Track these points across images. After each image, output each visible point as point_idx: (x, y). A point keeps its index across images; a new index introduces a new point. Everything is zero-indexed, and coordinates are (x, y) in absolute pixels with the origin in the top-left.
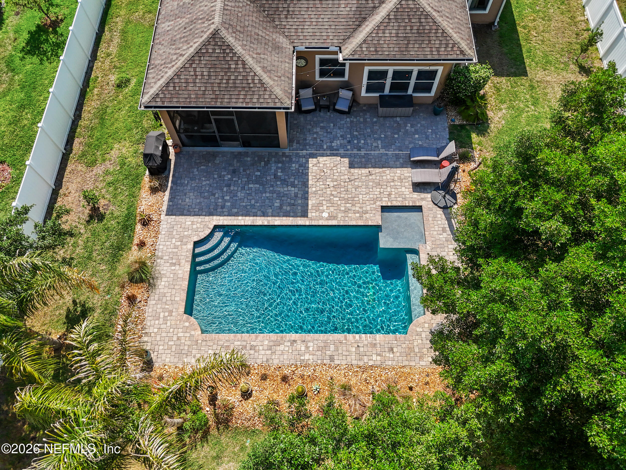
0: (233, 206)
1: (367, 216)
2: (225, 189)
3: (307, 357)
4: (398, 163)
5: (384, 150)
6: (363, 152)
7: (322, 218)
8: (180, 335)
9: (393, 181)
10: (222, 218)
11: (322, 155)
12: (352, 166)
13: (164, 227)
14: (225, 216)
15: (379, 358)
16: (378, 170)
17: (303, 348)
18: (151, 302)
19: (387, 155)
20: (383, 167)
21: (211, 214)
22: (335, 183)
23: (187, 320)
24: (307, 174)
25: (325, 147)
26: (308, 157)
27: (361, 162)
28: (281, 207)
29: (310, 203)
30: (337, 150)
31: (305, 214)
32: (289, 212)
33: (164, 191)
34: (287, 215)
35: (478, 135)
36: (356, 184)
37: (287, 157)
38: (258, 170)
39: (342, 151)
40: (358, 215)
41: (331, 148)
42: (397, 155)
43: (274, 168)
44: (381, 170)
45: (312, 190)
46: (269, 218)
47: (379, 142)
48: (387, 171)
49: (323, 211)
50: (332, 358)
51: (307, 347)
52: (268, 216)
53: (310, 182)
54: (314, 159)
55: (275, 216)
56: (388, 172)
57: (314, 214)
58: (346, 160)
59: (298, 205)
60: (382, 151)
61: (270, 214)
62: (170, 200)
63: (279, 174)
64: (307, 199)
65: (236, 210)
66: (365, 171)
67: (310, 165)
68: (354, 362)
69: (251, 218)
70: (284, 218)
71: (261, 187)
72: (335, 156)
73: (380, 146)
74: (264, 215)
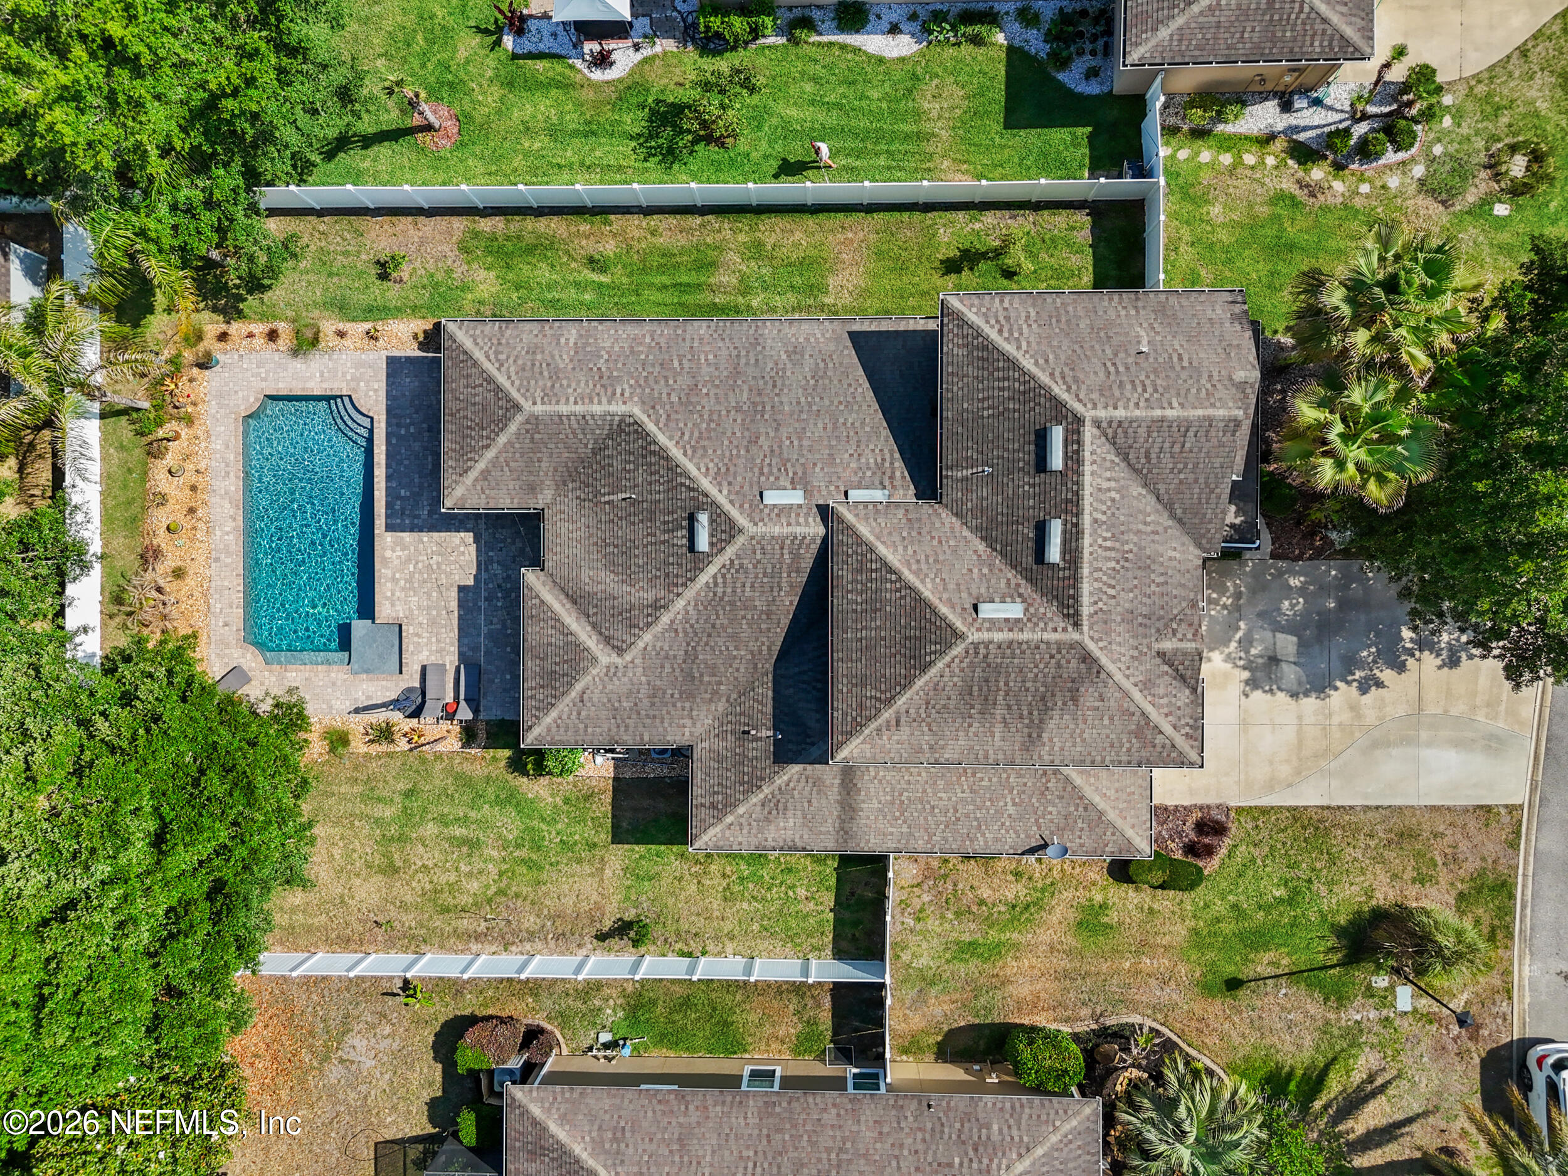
0: (400, 438)
1: (389, 605)
2: (422, 426)
3: (218, 533)
4: (465, 649)
5: (486, 632)
6: (482, 604)
7: (384, 549)
8: (240, 394)
9: (438, 641)
10: (384, 425)
11: (478, 550)
12: (462, 589)
13: (372, 356)
14: (386, 429)
15: (218, 610)
16: (455, 622)
17: (227, 529)
18: (276, 356)
19: (479, 634)
20: (460, 629)
21: (389, 411)
22: (435, 567)
23: (256, 399)
24: (448, 530)
25: (492, 553)
26: (476, 532)
27: (468, 602)
28: (399, 497)
29: (405, 535)
30: (487, 570)
31: (389, 528)
32: (394, 509)
34: (388, 505)
35: (508, 759)
36: (435, 594)
39: (484, 575)
40: (390, 594)
41: (490, 560)
42: (477, 648)
44: (455, 627)
45: (425, 537)
46: (383, 485)
48: (454, 636)
49: (394, 551)
50: (217, 560)
51: (228, 533)
52: (387, 482)
53: (435, 535)
54: (472, 540)
55: (387, 491)
57: (390, 539)
58: (471, 582)
59: (403, 520)
60: (484, 630)
61: (390, 485)
62: (408, 359)
64: (411, 531)
65: (394, 441)
66: (454, 605)
67: (463, 534)
68: (213, 584)
69: (383, 462)
70: (384, 503)
72: (477, 566)
73: (493, 627)
74: (388, 478)
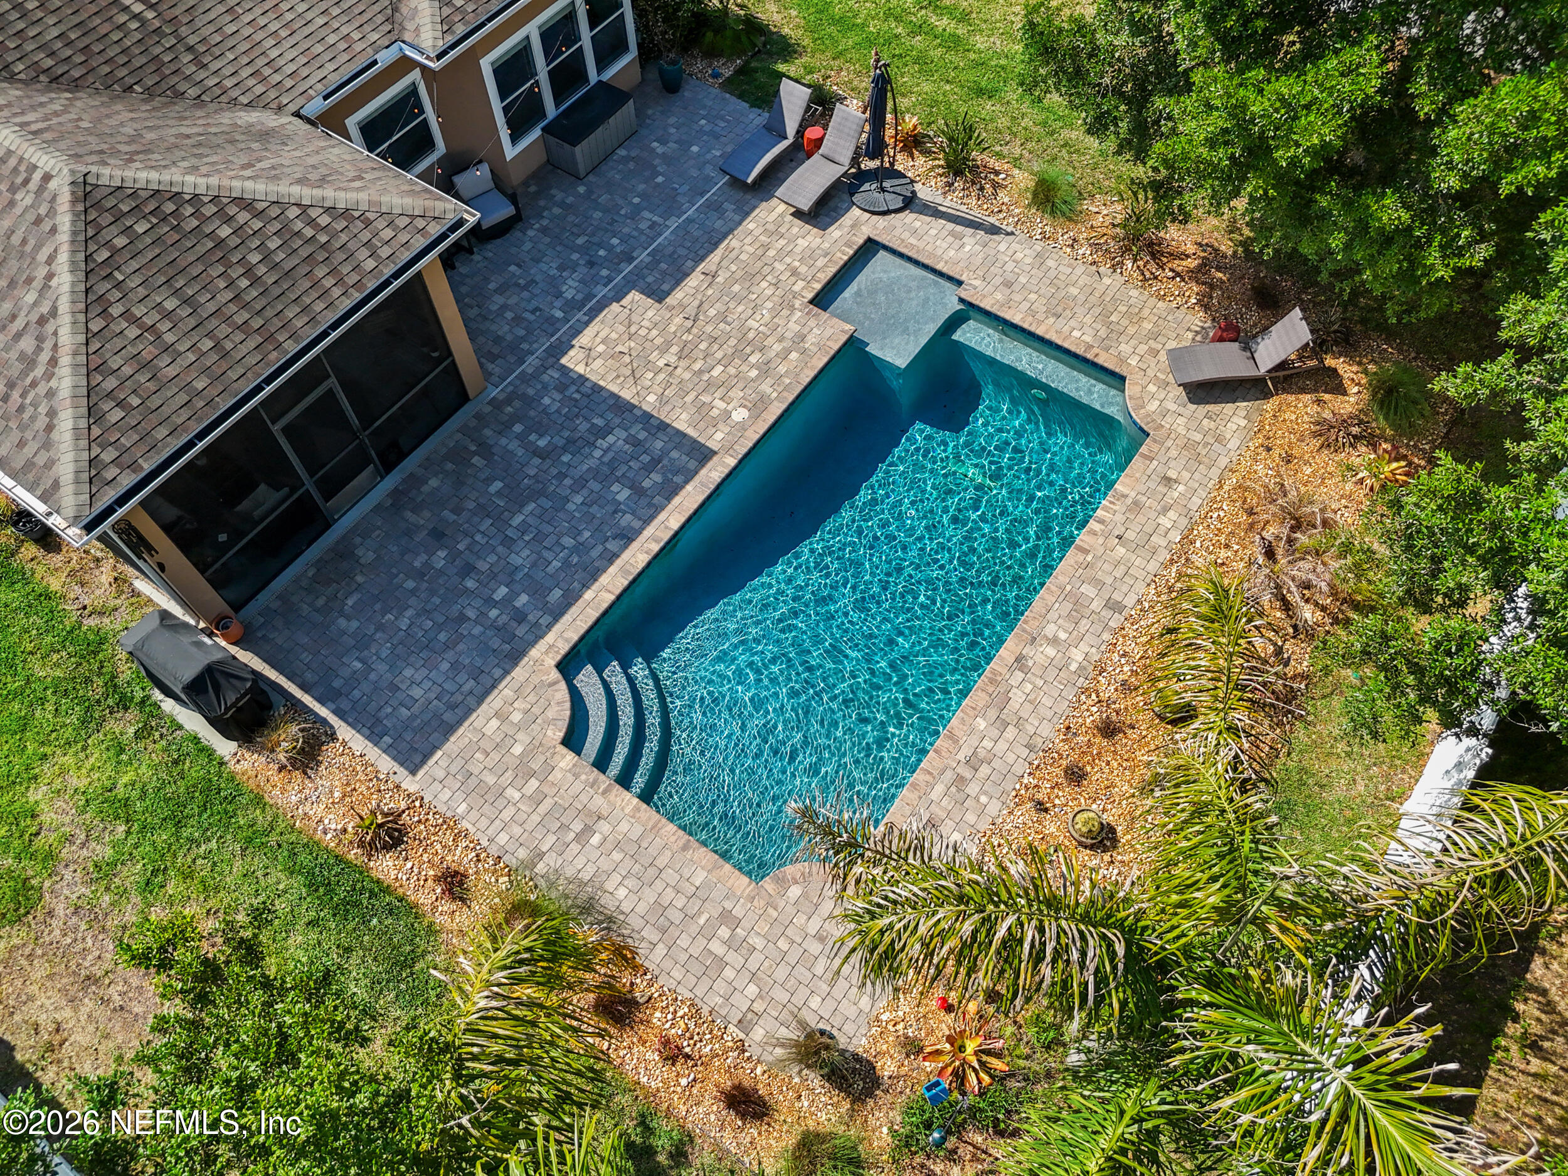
0: (539, 592)
1: (811, 339)
2: (470, 584)
3: (1077, 655)
4: (729, 214)
5: (674, 218)
6: (643, 256)
7: (742, 427)
9: (766, 247)
10: (550, 638)
11: (578, 332)
12: (659, 296)
13: (445, 798)
14: (549, 627)
15: (1172, 514)
16: (715, 257)
17: (1051, 651)
19: (689, 220)
20: (716, 245)
21: (515, 657)
22: (675, 349)
23: (783, 884)
24: (597, 389)
25: (559, 314)
26: (551, 360)
27: (664, 273)
28: (638, 491)
29: (681, 425)
30: (590, 297)
31: (704, 455)
32: (667, 481)
33: (333, 737)
34: (671, 491)
35: (786, 61)
36: (712, 312)
37: (508, 401)
38: (489, 481)
39: (602, 292)
40: (794, 355)
41: (572, 306)
42: (709, 206)
43: (513, 445)
44: (719, 251)
45: (649, 404)
46: (649, 531)
47: (646, 214)
48: (732, 242)
49: (727, 415)
50: (1116, 607)
51: (1054, 641)
52: (639, 532)
53: (627, 394)
54: (572, 353)
55: (652, 518)
56: (735, 243)
57: (719, 436)
58: (634, 296)
59: (665, 453)
60: (674, 223)
61: (637, 524)
62: (374, 735)
63: (542, 443)
64: (663, 426)
65: (557, 593)
66: (694, 281)
67: (580, 369)
68: (1153, 567)
69: (612, 570)
70: (677, 500)
71: (543, 501)
72: (601, 310)
73: (656, 218)
74: (628, 537)
